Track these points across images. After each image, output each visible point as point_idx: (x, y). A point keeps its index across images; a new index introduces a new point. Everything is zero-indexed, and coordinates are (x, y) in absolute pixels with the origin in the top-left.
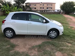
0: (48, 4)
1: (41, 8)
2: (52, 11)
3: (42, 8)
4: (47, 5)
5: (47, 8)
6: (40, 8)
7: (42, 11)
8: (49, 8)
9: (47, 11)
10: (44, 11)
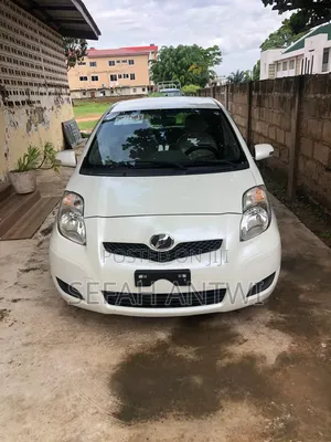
0: (115, 60)
1: (86, 79)
2: (135, 90)
3: (89, 78)
4: (111, 63)
5: (113, 78)
6: (81, 79)
7: (92, 91)
8: (120, 77)
9: (112, 90)
10: (102, 90)
